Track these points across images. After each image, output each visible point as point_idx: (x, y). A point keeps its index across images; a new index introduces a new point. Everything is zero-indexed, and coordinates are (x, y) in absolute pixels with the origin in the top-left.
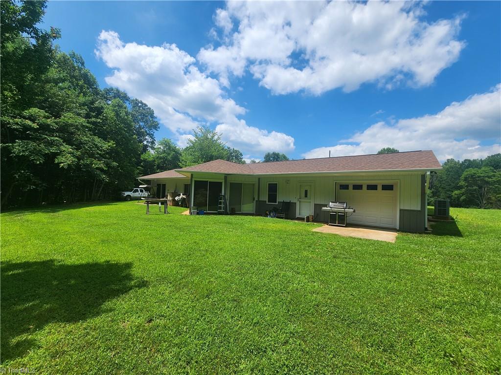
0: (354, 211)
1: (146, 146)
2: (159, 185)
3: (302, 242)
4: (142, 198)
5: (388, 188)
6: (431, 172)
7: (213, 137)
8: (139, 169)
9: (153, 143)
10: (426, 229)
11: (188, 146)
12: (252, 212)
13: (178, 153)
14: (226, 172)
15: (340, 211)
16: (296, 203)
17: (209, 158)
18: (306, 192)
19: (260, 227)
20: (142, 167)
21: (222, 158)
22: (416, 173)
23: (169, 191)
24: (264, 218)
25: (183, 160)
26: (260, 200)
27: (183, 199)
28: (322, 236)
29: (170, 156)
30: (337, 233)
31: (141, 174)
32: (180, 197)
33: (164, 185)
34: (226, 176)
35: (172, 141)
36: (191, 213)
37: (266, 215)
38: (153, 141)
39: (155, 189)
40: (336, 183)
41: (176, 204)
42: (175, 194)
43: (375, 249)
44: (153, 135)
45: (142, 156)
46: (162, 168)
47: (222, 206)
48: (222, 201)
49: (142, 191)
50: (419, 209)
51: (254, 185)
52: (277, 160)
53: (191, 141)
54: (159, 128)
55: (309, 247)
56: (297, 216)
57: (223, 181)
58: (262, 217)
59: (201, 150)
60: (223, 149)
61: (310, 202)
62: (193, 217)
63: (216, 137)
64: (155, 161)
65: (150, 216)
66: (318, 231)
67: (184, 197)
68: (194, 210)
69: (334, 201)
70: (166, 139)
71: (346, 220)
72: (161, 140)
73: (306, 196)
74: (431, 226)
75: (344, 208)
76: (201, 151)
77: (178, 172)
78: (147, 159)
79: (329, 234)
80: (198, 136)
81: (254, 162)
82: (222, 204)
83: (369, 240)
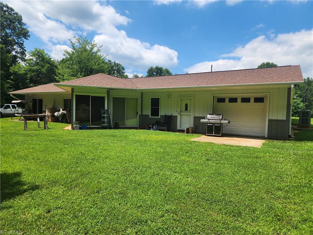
0: (229, 122)
1: (15, 57)
2: (34, 101)
3: (181, 149)
4: (16, 115)
5: (259, 100)
6: (295, 85)
7: (92, 49)
8: (8, 83)
9: (23, 53)
10: (290, 136)
11: (64, 57)
12: (136, 126)
13: (54, 66)
14: (108, 87)
15: (217, 123)
16: (177, 116)
17: (89, 72)
18: (186, 106)
19: (143, 138)
20: (12, 80)
21: (103, 72)
22: (283, 86)
23: (48, 107)
24: (148, 130)
25: (59, 74)
26: (143, 114)
27: (63, 115)
28: (199, 144)
29: (45, 68)
30: (212, 142)
31: (11, 88)
32: (60, 113)
33: (41, 101)
34: (109, 91)
35: (46, 52)
36: (73, 128)
37: (149, 128)
38: (23, 51)
39: (31, 104)
40: (214, 96)
41: (56, 120)
42: (54, 110)
43: (243, 153)
44: (22, 44)
45: (11, 68)
46: (36, 82)
47: (106, 120)
48: (106, 115)
49: (14, 107)
50: (285, 118)
51: (137, 99)
52: (160, 75)
53: (68, 53)
54: (29, 36)
55: (186, 153)
56: (178, 128)
57: (106, 96)
58: (145, 130)
59: (79, 62)
60: (103, 62)
61: (190, 115)
62: (75, 132)
63: (95, 50)
64: (26, 74)
65: (28, 132)
66: (196, 141)
67: (65, 112)
68: (77, 125)
69: (212, 113)
70: (38, 50)
71: (222, 131)
72: (33, 50)
73: (186, 109)
74: (295, 134)
75: (220, 120)
76: (80, 64)
77: (57, 86)
78: (17, 72)
79: (205, 143)
80: (75, 47)
81: (136, 77)
82: (106, 118)
83: (240, 146)
